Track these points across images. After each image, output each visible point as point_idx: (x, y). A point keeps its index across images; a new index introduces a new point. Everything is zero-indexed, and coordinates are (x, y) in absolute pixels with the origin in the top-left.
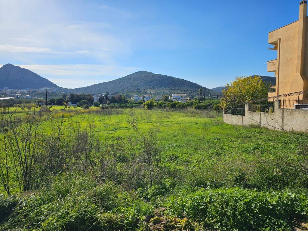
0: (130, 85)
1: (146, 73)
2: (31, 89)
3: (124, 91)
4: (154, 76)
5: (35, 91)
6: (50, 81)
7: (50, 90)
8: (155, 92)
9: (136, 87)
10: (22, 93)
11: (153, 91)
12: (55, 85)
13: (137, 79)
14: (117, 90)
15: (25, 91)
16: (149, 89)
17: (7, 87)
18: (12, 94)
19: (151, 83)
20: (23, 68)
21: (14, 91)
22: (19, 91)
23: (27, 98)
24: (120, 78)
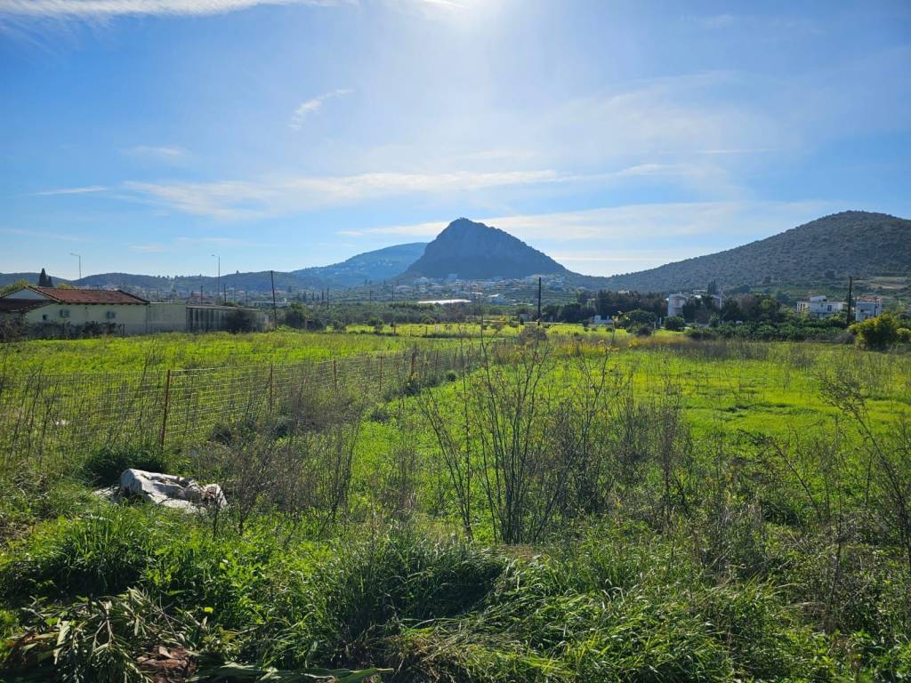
0: (797, 263)
1: (865, 218)
2: (504, 279)
3: (772, 281)
4: (901, 227)
5: (511, 284)
6: (549, 258)
7: (549, 280)
8: (901, 287)
9: (819, 270)
10: (484, 290)
11: (893, 283)
12: (561, 266)
13: (825, 240)
14: (744, 279)
15: (490, 283)
16: (877, 275)
17: (456, 275)
18: (464, 292)
19: (886, 254)
20: (489, 226)
21: (469, 283)
22: (477, 284)
23: (494, 302)
24: (760, 239)
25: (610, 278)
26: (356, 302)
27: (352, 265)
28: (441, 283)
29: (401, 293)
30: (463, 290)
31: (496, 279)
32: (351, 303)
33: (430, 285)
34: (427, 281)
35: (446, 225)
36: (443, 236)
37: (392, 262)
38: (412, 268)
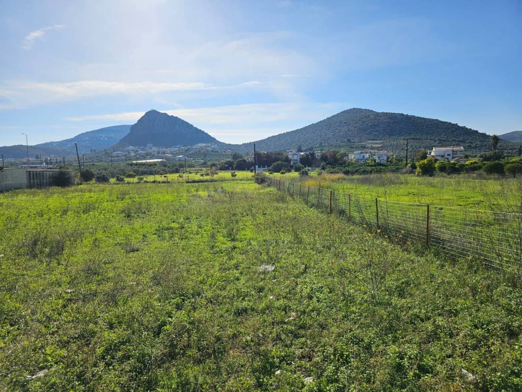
0: (334, 135)
1: (361, 112)
2: (184, 146)
3: (323, 144)
4: (378, 116)
5: (189, 149)
6: (207, 134)
7: (211, 147)
8: (380, 146)
9: (344, 138)
10: (172, 153)
11: (376, 143)
12: (214, 139)
13: (345, 123)
14: (310, 144)
15: (174, 149)
16: (369, 140)
17: (151, 145)
18: (160, 155)
19: (373, 130)
20: (170, 115)
21: (162, 150)
22: (168, 150)
23: (180, 160)
24: (315, 122)
25: (241, 145)
26: (91, 163)
27: (79, 140)
28: (143, 150)
29: (118, 156)
30: (159, 153)
31: (178, 146)
32: (88, 164)
33: (137, 151)
34: (133, 148)
35: (143, 114)
36: (141, 121)
37: (107, 138)
38: (122, 141)
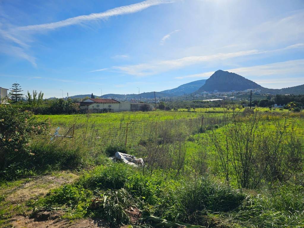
2: (236, 91)
5: (239, 93)
6: (254, 83)
7: (255, 91)
10: (228, 95)
12: (260, 86)
15: (230, 93)
17: (217, 90)
18: (220, 96)
20: (230, 72)
21: (222, 93)
22: (225, 93)
23: (232, 99)
25: (281, 90)
26: (181, 101)
27: (180, 88)
28: (211, 93)
29: (197, 97)
30: (220, 95)
31: (233, 91)
32: (180, 101)
33: (208, 94)
34: (206, 93)
36: (212, 77)
37: (194, 87)
38: (200, 89)
